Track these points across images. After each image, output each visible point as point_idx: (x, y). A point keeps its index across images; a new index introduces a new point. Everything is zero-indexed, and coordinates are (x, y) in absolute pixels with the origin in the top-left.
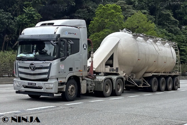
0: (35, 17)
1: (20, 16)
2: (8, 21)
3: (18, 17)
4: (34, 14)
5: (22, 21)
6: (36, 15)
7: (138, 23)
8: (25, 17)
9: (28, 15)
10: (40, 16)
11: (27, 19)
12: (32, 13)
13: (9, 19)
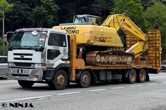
0: (53, 8)
1: (37, 7)
2: (26, 13)
3: (36, 9)
4: (52, 5)
5: (39, 13)
6: (54, 6)
7: (157, 13)
8: (42, 8)
9: (46, 7)
10: (57, 7)
11: (44, 10)
12: (50, 4)
13: (26, 10)
